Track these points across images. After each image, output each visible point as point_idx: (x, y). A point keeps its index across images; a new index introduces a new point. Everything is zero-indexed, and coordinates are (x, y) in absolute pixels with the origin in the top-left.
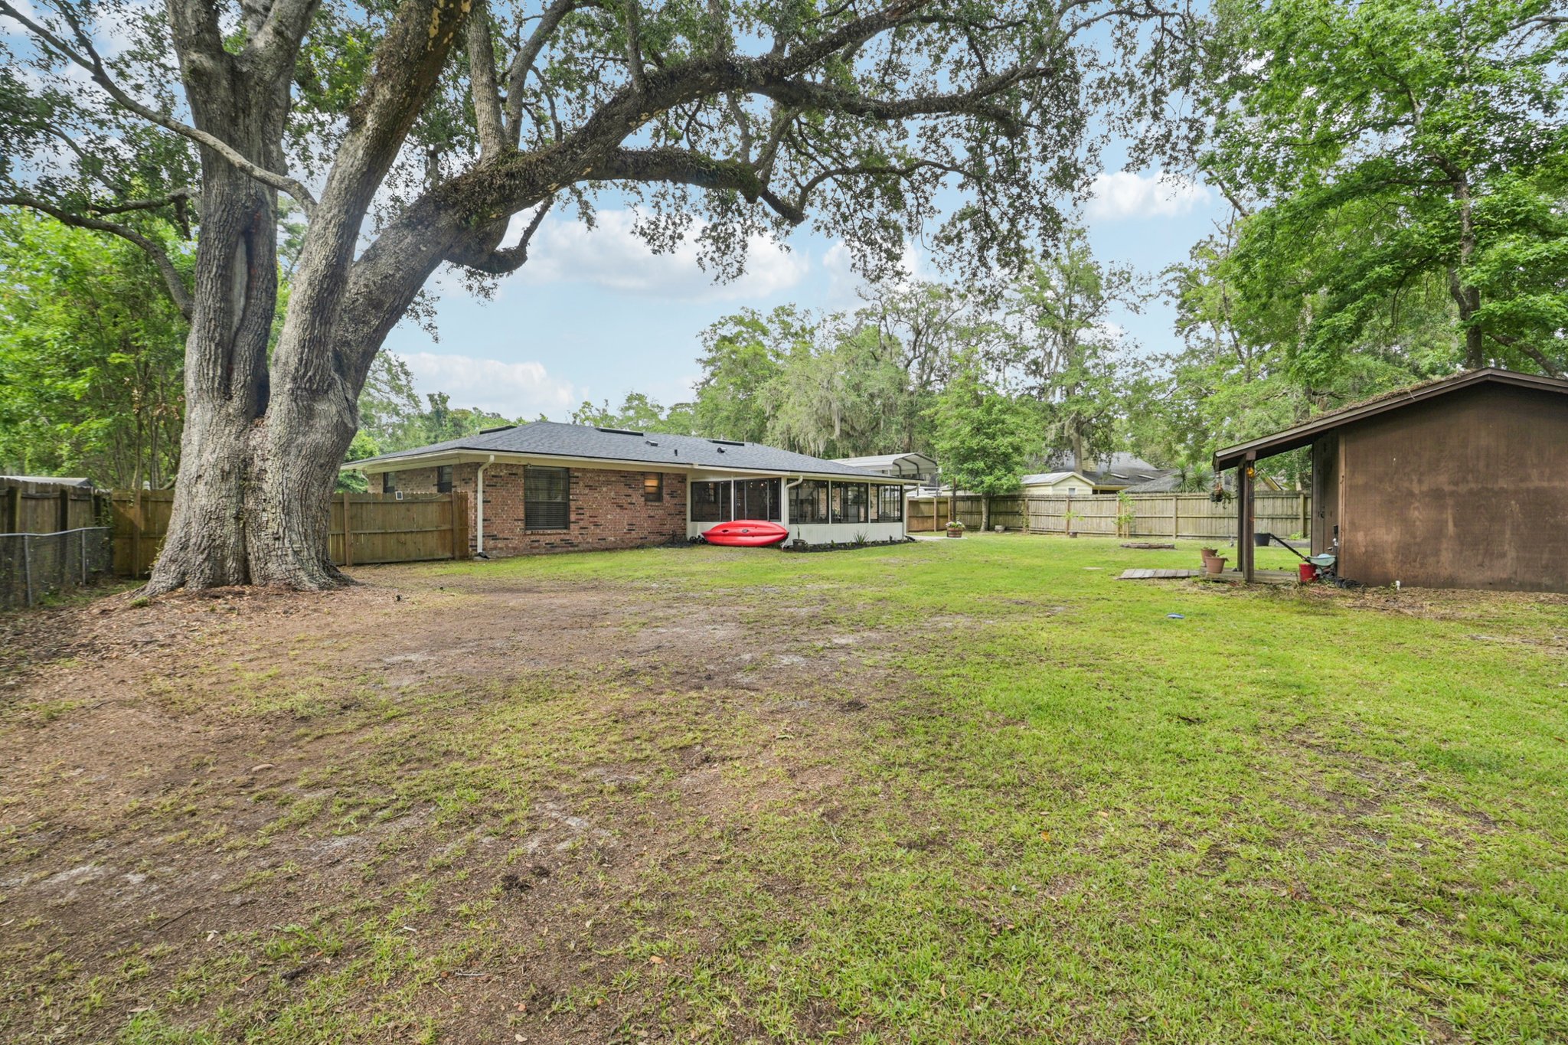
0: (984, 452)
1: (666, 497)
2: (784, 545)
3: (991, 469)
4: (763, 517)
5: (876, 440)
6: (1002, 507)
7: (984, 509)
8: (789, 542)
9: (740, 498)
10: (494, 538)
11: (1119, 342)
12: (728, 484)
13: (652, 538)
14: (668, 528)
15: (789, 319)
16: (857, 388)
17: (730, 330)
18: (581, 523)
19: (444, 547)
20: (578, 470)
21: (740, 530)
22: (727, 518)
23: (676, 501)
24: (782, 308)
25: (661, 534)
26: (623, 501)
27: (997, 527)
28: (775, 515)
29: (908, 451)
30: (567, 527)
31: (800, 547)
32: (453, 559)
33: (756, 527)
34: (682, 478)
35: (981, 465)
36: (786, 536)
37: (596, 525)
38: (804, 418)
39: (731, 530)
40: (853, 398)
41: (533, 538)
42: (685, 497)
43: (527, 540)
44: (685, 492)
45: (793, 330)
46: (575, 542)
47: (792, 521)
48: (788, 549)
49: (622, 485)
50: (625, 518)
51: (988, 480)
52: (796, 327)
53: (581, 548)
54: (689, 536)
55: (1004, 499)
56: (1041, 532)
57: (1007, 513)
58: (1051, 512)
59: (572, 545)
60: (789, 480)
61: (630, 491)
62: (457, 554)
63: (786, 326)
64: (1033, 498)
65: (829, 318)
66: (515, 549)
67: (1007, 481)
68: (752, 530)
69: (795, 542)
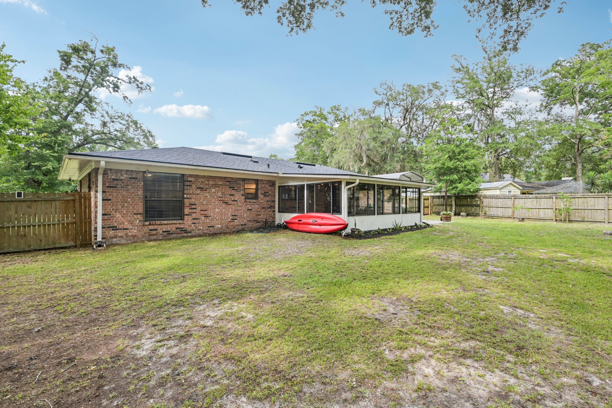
0: (455, 170)
1: (261, 196)
2: (344, 233)
3: (460, 180)
4: (327, 211)
5: (385, 166)
6: (464, 202)
7: (453, 203)
8: (348, 230)
9: (311, 197)
10: (115, 228)
11: (525, 110)
12: (303, 186)
13: (250, 224)
14: (262, 217)
15: (338, 112)
16: (375, 139)
17: (310, 118)
18: (194, 216)
19: (67, 237)
20: (191, 176)
21: (310, 221)
22: (301, 210)
23: (268, 199)
24: (335, 107)
25: (257, 222)
26: (228, 199)
27: (462, 214)
28: (337, 210)
29: (404, 171)
30: (182, 219)
31: (356, 235)
32: (75, 246)
33: (323, 218)
34: (272, 184)
35: (455, 177)
36: (346, 226)
37: (206, 216)
38: (348, 155)
39: (304, 221)
40: (372, 144)
41: (151, 227)
42: (274, 196)
43: (146, 229)
44: (274, 193)
45: (340, 118)
46: (189, 229)
47: (350, 214)
48: (347, 236)
49: (227, 188)
50: (229, 211)
51: (460, 186)
52: (342, 115)
53: (193, 233)
54: (277, 223)
55: (466, 197)
56: (492, 217)
57: (467, 205)
58: (499, 205)
59: (186, 231)
60: (348, 183)
61: (234, 192)
62: (79, 242)
63: (337, 116)
64: (485, 197)
65: (357, 111)
66: (134, 236)
67: (472, 187)
68: (320, 221)
69: (353, 231)
